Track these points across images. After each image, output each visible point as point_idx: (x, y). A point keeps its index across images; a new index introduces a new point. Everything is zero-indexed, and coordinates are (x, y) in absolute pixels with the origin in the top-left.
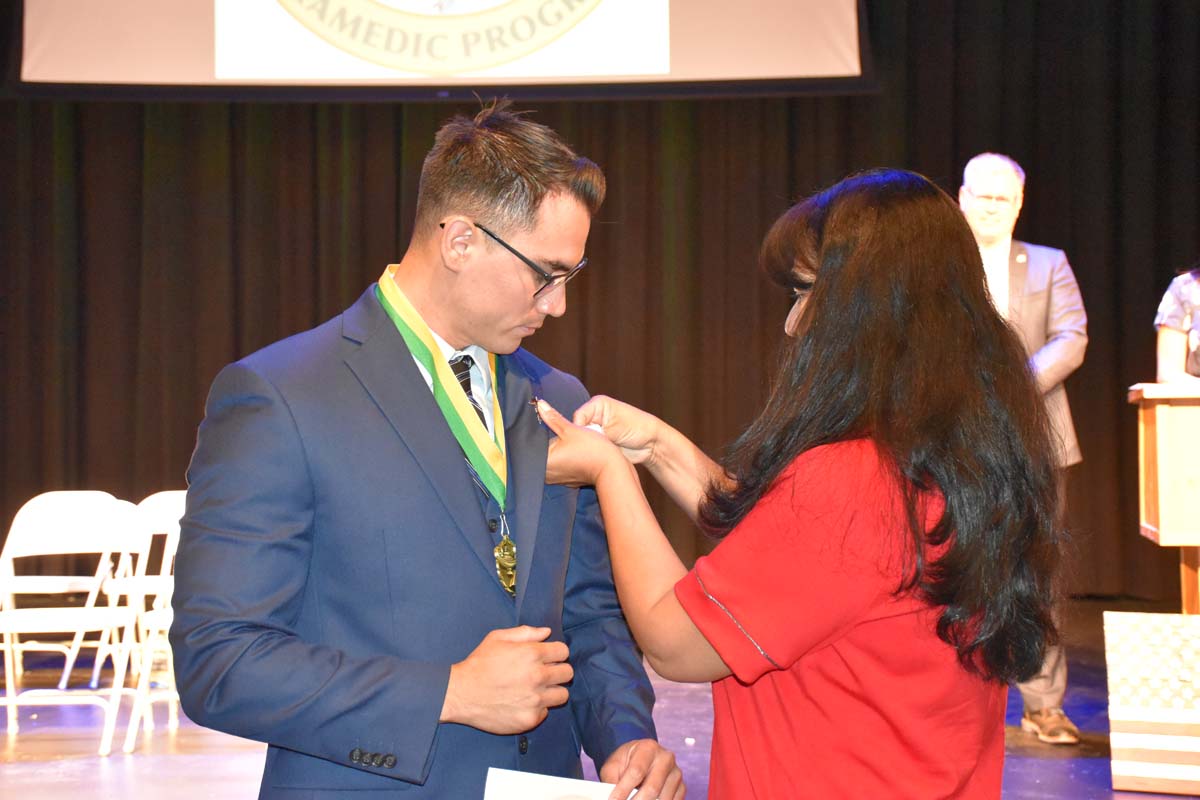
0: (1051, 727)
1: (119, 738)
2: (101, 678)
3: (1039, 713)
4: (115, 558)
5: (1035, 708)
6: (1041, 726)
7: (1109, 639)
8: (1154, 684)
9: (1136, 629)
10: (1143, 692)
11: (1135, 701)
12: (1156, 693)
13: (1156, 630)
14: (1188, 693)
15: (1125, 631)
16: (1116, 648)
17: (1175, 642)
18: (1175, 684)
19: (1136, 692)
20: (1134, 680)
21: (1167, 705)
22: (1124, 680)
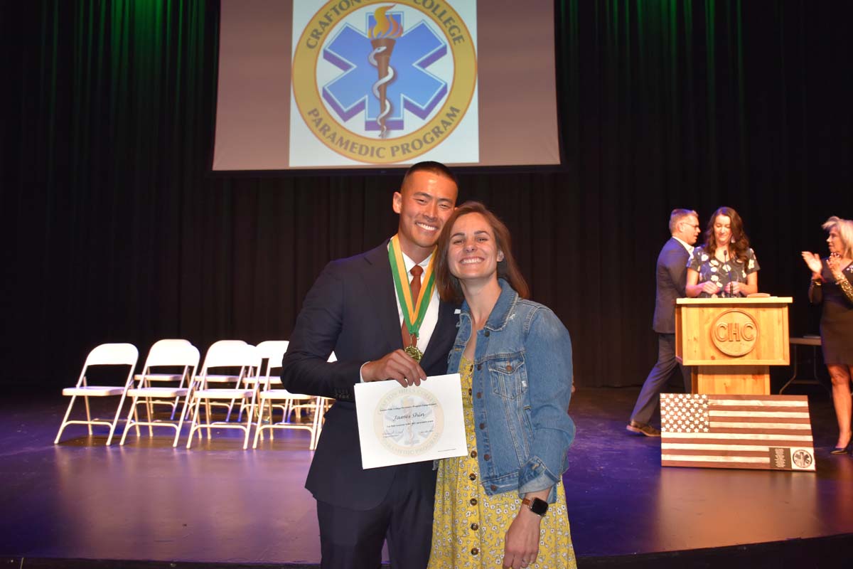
1: (251, 442)
2: (242, 417)
4: (247, 368)
7: (663, 405)
8: (680, 422)
9: (672, 400)
10: (675, 426)
11: (672, 430)
12: (679, 426)
13: (681, 400)
14: (692, 426)
15: (668, 401)
16: (664, 409)
17: (688, 405)
18: (687, 422)
19: (672, 426)
20: (671, 422)
21: (684, 431)
22: (668, 422)
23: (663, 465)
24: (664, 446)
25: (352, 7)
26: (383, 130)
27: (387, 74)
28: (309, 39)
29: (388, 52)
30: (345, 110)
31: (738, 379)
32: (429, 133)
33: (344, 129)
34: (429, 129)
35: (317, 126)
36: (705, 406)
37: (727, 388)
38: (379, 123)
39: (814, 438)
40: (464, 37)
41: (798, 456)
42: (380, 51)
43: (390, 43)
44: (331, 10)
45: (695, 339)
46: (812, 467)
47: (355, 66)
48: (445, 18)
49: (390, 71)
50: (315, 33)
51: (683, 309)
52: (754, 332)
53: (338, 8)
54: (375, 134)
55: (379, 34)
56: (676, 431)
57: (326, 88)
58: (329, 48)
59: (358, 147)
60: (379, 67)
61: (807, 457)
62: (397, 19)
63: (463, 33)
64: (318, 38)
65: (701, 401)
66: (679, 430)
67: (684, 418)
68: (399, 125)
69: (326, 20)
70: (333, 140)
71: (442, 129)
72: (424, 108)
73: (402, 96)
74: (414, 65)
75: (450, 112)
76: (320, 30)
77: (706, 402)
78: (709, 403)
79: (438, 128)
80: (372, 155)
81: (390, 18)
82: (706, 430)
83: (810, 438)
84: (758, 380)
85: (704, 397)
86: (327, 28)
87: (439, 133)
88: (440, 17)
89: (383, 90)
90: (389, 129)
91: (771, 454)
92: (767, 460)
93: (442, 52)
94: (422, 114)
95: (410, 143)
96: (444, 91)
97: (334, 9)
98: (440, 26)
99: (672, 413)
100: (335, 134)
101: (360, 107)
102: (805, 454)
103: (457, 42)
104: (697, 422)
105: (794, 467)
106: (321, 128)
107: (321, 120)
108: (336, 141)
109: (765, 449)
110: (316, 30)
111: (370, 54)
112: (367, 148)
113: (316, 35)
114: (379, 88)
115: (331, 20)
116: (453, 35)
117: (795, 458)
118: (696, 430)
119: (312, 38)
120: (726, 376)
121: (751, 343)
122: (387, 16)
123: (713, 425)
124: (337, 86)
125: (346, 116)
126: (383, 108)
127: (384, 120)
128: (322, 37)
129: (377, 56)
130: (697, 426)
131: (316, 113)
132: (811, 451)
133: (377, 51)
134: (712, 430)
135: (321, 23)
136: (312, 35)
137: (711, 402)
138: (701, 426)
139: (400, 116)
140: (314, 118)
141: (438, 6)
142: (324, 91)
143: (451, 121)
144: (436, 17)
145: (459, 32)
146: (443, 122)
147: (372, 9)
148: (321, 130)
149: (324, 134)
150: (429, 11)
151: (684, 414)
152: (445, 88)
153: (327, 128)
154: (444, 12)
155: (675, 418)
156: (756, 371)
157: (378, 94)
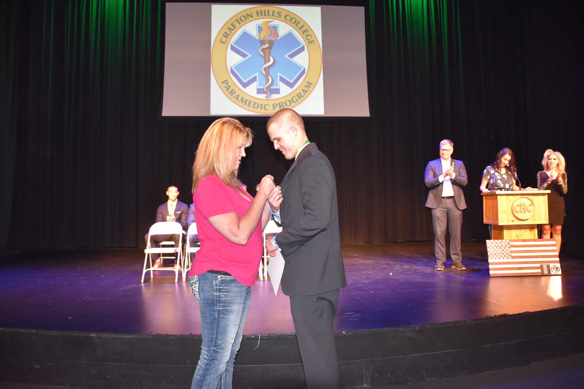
0: (460, 267)
3: (457, 264)
5: (455, 263)
6: (457, 267)
7: (488, 246)
8: (497, 254)
9: (492, 243)
10: (495, 256)
11: (494, 258)
12: (497, 256)
13: (497, 243)
14: (503, 256)
15: (490, 244)
16: (489, 248)
17: (500, 245)
18: (501, 254)
19: (493, 256)
20: (493, 254)
21: (500, 258)
22: (491, 254)
23: (491, 276)
24: (490, 266)
25: (247, 20)
26: (267, 94)
27: (269, 61)
28: (222, 38)
29: (270, 48)
30: (245, 81)
31: (523, 231)
32: (295, 97)
33: (244, 92)
34: (295, 94)
35: (227, 90)
36: (508, 245)
37: (517, 236)
38: (265, 90)
39: (560, 259)
40: (314, 41)
41: (554, 268)
42: (264, 47)
43: (271, 43)
44: (235, 21)
45: (504, 212)
46: (560, 273)
47: (250, 56)
48: (303, 29)
49: (271, 59)
50: (225, 34)
51: (499, 197)
52: (532, 207)
53: (239, 20)
54: (263, 96)
55: (265, 37)
56: (496, 259)
57: (232, 68)
58: (234, 44)
59: (253, 103)
60: (264, 57)
61: (557, 268)
62: (275, 28)
63: (314, 39)
64: (227, 38)
65: (506, 243)
66: (497, 258)
67: (499, 252)
68: (277, 91)
69: (232, 27)
70: (237, 99)
71: (302, 94)
72: (292, 81)
73: (279, 74)
74: (285, 56)
75: (307, 85)
76: (228, 33)
77: (509, 244)
78: (510, 244)
79: (300, 93)
80: (261, 109)
81: (271, 28)
82: (510, 257)
83: (558, 259)
84: (532, 232)
85: (508, 241)
86: (232, 32)
87: (300, 97)
88: (300, 29)
89: (267, 70)
90: (270, 93)
91: (541, 268)
92: (539, 271)
93: (302, 49)
94: (291, 85)
95: (284, 102)
96: (304, 72)
97: (237, 20)
98: (301, 35)
99: (493, 250)
100: (238, 96)
101: (254, 80)
102: (556, 267)
103: (310, 44)
104: (505, 254)
105: (552, 273)
106: (230, 92)
107: (230, 86)
108: (239, 100)
109: (538, 265)
110: (226, 33)
111: (259, 48)
112: (258, 104)
113: (226, 35)
114: (265, 69)
115: (235, 27)
116: (308, 40)
117: (552, 269)
118: (505, 258)
119: (223, 37)
120: (517, 230)
121: (531, 214)
122: (269, 27)
123: (513, 255)
124: (239, 66)
125: (245, 85)
126: (267, 81)
127: (268, 88)
128: (229, 37)
129: (263, 50)
130: (505, 256)
131: (227, 82)
132: (558, 265)
133: (263, 47)
134: (513, 257)
135: (229, 29)
136: (223, 35)
137: (511, 243)
138: (507, 256)
139: (277, 86)
140: (226, 86)
141: (299, 22)
142: (231, 69)
143: (307, 90)
144: (298, 29)
145: (312, 38)
146: (303, 90)
147: (260, 22)
148: (230, 93)
149: (232, 95)
150: (294, 25)
151: (499, 250)
152: (304, 71)
153: (233, 92)
154: (303, 26)
155: (495, 252)
156: (531, 227)
157: (264, 73)
